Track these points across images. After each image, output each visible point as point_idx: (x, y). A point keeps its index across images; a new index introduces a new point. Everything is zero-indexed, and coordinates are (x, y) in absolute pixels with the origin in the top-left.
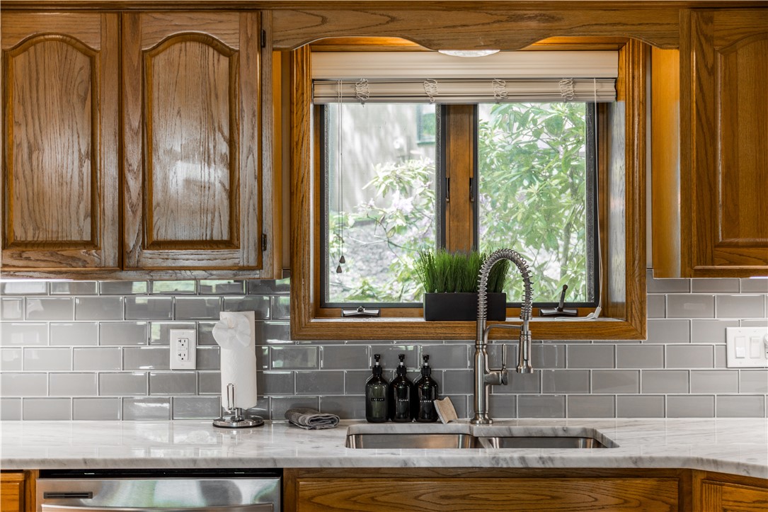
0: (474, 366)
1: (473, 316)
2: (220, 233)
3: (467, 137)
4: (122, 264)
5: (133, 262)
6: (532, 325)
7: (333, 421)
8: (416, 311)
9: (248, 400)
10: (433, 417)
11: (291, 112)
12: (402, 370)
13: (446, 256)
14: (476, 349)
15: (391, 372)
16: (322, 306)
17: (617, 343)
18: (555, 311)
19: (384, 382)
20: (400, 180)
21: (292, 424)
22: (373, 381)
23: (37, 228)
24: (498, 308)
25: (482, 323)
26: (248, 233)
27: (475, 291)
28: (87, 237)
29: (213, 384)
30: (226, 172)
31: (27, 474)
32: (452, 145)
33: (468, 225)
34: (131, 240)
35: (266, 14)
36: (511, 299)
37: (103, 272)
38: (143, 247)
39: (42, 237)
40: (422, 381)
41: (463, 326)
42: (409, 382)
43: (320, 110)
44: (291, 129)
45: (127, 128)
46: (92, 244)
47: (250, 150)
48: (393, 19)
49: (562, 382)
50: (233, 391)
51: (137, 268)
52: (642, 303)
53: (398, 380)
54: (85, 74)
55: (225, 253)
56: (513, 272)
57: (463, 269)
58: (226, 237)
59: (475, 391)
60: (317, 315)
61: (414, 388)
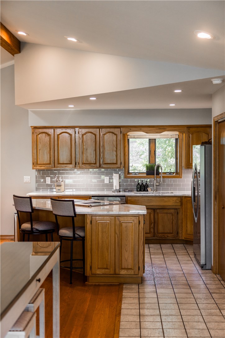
0: (154, 183)
1: (154, 175)
2: (115, 162)
3: (154, 144)
4: (100, 167)
5: (102, 166)
6: (162, 176)
7: (132, 191)
8: (145, 174)
9: (118, 188)
10: (147, 191)
11: (124, 141)
12: (142, 183)
13: (150, 164)
14: (154, 180)
15: (141, 184)
16: (129, 173)
17: (177, 179)
18: (169, 174)
19: (139, 185)
20: (143, 143)
21: (125, 192)
22: (138, 185)
23: (87, 161)
24: (158, 173)
25: (155, 176)
26: (119, 162)
27: (154, 170)
28: (95, 163)
29: (112, 185)
30: (116, 153)
31: (90, 196)
32: (151, 145)
33: (154, 159)
34: (101, 163)
35: (121, 128)
36: (160, 172)
37: (97, 168)
38: (103, 164)
39: (88, 163)
40: (146, 185)
41: (152, 176)
42: (143, 185)
43: (128, 140)
44: (124, 144)
45: (101, 146)
46: (95, 164)
47: (119, 149)
48: (141, 129)
49: (168, 185)
50: (116, 187)
51: (102, 167)
52: (182, 172)
53: (142, 185)
54: (94, 138)
55: (116, 165)
56: (160, 168)
57: (152, 167)
58: (116, 163)
59: (154, 187)
60: (128, 174)
61: (144, 186)
